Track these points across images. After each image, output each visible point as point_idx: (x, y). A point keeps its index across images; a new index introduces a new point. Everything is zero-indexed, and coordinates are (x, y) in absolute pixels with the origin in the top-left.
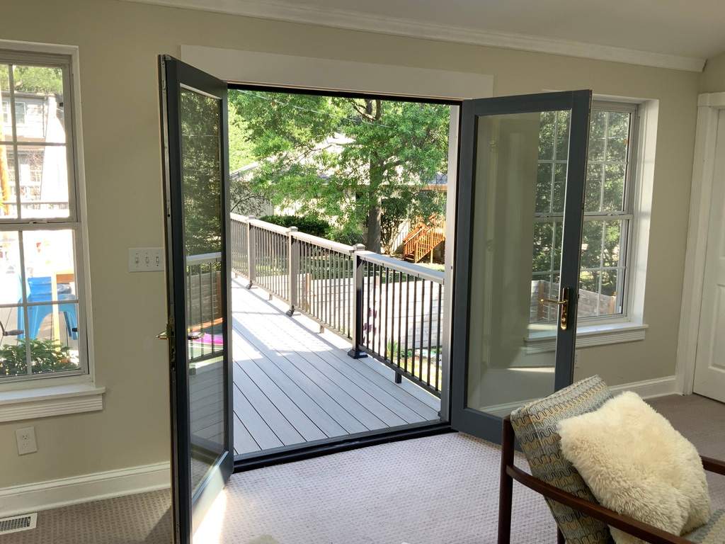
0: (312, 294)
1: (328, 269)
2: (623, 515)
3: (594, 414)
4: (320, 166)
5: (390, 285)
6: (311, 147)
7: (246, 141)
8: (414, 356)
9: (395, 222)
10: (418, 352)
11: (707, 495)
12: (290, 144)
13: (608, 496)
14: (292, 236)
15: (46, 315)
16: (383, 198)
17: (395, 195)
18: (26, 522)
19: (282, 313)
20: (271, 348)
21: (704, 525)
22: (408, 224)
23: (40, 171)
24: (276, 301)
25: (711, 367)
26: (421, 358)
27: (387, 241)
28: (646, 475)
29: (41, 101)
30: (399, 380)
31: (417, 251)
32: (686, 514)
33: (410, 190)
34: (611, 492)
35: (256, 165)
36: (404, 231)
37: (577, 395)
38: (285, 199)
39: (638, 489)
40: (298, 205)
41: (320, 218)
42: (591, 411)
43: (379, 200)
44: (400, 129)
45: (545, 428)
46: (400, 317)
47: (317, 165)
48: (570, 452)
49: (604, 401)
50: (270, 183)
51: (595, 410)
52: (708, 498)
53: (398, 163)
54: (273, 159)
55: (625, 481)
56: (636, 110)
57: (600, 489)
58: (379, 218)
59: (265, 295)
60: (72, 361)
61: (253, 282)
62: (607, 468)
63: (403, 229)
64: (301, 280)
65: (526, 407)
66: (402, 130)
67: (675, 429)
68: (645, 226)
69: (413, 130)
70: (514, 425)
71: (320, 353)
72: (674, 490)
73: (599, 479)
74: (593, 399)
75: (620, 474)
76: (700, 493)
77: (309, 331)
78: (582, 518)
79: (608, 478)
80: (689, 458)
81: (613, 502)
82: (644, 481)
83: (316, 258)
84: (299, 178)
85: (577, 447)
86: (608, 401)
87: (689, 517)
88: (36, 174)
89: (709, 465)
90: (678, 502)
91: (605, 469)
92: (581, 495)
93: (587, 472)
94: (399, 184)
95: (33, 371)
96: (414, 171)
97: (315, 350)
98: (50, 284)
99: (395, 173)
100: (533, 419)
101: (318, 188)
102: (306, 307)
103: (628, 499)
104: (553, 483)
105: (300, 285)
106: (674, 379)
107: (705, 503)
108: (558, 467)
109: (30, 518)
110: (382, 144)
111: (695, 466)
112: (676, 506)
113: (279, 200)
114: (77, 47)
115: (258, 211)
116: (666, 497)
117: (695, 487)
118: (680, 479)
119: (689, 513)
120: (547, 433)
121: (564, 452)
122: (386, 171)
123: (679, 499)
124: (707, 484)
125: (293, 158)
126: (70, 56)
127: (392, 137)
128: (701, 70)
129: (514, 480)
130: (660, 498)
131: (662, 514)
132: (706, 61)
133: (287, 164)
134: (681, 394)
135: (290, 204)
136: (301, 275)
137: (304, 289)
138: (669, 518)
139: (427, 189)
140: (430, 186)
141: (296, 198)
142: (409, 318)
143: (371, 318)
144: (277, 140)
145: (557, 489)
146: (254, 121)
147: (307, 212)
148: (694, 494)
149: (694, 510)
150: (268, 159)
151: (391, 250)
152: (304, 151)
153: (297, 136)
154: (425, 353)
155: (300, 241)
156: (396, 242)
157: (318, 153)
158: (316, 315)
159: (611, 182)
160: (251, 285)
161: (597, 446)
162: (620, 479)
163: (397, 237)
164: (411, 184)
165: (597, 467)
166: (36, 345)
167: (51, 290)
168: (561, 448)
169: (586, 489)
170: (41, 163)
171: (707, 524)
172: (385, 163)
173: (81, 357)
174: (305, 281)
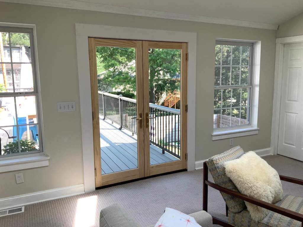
0: (129, 122)
1: (135, 112)
2: (250, 197)
3: (238, 160)
4: (130, 71)
5: (159, 117)
6: (127, 64)
7: (101, 63)
8: (169, 145)
9: (160, 93)
10: (171, 144)
11: (282, 189)
12: (118, 63)
13: (244, 190)
14: (120, 99)
15: (24, 132)
16: (156, 84)
17: (160, 82)
18: (20, 210)
19: (117, 129)
20: (113, 142)
21: (281, 200)
22: (166, 94)
23: (19, 77)
24: (114, 124)
25: (284, 144)
26: (172, 146)
27: (158, 100)
28: (258, 181)
29: (19, 49)
30: (163, 153)
31: (169, 104)
32: (273, 196)
33: (166, 80)
34: (244, 188)
35: (105, 72)
36: (164, 97)
37: (231, 153)
38: (117, 85)
39: (255, 187)
40: (122, 87)
41: (131, 92)
42: (237, 158)
43: (154, 85)
44: (161, 56)
45: (219, 165)
46: (163, 130)
47: (129, 71)
48: (229, 174)
49: (242, 155)
50: (110, 79)
51: (238, 158)
52: (282, 190)
53: (160, 70)
54: (111, 69)
55: (250, 184)
56: (252, 45)
57: (241, 187)
58: (154, 92)
59: (110, 122)
60: (36, 148)
61: (105, 117)
62: (243, 179)
63: (164, 95)
64: (124, 116)
65: (212, 157)
66: (162, 57)
67: (269, 164)
68: (257, 90)
69: (166, 56)
70: (207, 164)
71: (132, 143)
72: (269, 187)
73: (240, 184)
74: (237, 154)
75: (248, 181)
76: (279, 188)
77: (128, 135)
78: (234, 199)
79: (244, 183)
80: (274, 175)
81: (246, 192)
82: (257, 184)
83: (130, 108)
84: (122, 77)
85: (231, 172)
86: (243, 155)
87: (275, 197)
88: (18, 78)
89: (282, 178)
90: (270, 191)
91: (242, 179)
92: (234, 190)
93: (235, 181)
94: (161, 78)
95: (21, 152)
96: (167, 72)
97: (130, 142)
98: (26, 120)
99: (160, 74)
100: (215, 162)
101: (130, 81)
102: (126, 127)
103: (251, 190)
104: (223, 186)
105: (124, 118)
106: (270, 149)
107: (281, 192)
108: (225, 180)
109: (22, 208)
110: (155, 62)
111: (277, 178)
112: (269, 193)
113: (114, 86)
114: (35, 25)
115: (106, 90)
116: (265, 190)
117: (277, 186)
118: (271, 182)
119: (275, 195)
120: (220, 167)
121: (227, 174)
122: (156, 73)
123: (271, 190)
124: (281, 185)
125: (119, 69)
126: (32, 29)
127: (158, 59)
128: (277, 29)
129: (208, 186)
130: (264, 190)
131: (264, 196)
132: (279, 26)
133: (117, 71)
134: (273, 155)
135: (119, 87)
136: (124, 115)
137: (126, 120)
138: (267, 197)
139: (173, 80)
140: (174, 79)
141: (121, 85)
142: (167, 130)
143: (152, 130)
144: (113, 62)
145: (224, 188)
146: (103, 55)
147: (126, 90)
148: (276, 188)
149: (277, 195)
150: (110, 69)
151: (159, 104)
152: (124, 66)
153: (120, 60)
154: (174, 144)
155: (123, 100)
156: (161, 101)
157: (129, 67)
158: (131, 129)
159: (244, 75)
160: (105, 118)
161: (239, 171)
162: (248, 183)
163: (161, 99)
164: (166, 78)
165: (240, 179)
166: (21, 142)
167: (26, 122)
168: (226, 172)
169: (236, 188)
170: (20, 73)
171: (282, 200)
172: (156, 70)
173: (39, 146)
174: (126, 117)
